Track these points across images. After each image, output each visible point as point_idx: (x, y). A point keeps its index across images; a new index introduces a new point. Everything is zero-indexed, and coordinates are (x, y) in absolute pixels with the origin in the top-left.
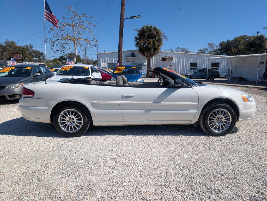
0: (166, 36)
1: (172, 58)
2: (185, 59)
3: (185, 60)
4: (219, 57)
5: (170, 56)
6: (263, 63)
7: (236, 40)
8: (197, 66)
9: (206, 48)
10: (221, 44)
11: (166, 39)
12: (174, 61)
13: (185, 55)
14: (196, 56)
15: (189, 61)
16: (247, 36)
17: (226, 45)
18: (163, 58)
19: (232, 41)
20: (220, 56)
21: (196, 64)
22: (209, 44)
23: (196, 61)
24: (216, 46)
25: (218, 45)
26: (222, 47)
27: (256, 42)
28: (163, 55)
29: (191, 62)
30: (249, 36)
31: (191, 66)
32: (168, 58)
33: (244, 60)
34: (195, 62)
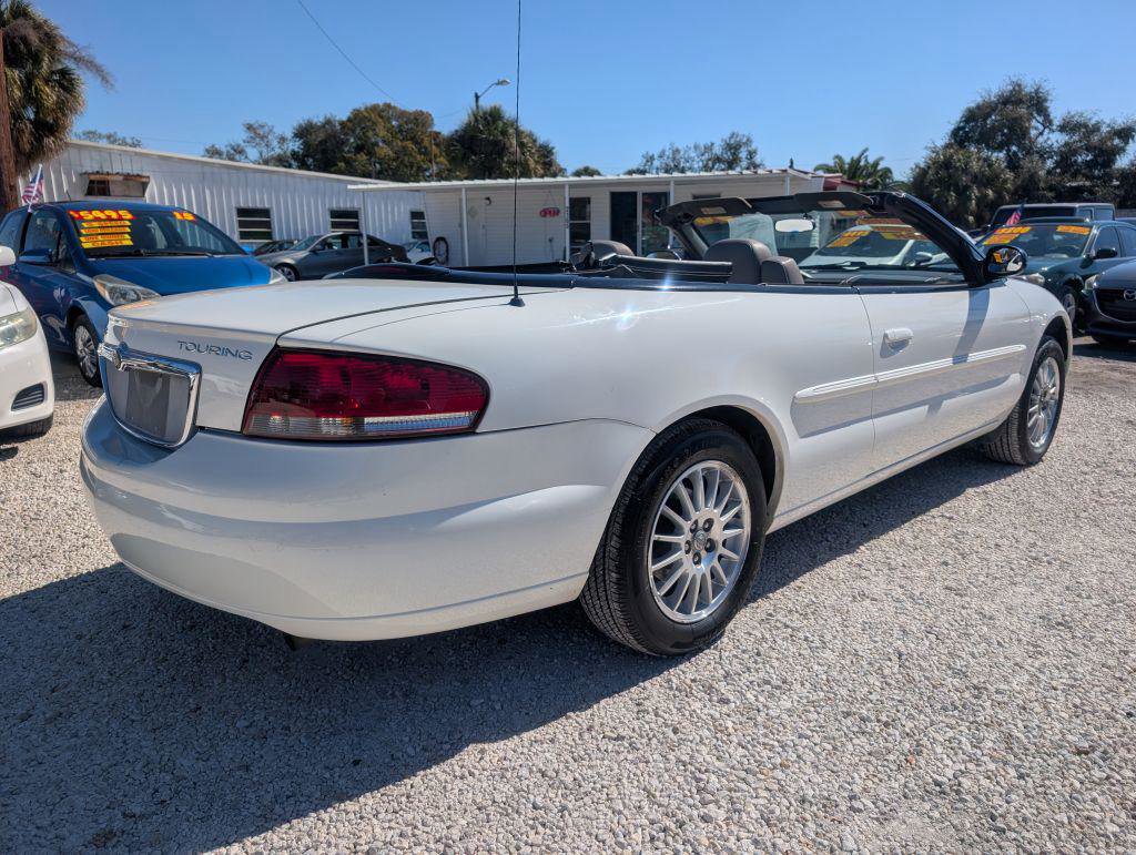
0: (99, 60)
1: (144, 180)
2: (207, 192)
3: (212, 193)
4: (360, 187)
5: (127, 169)
6: (556, 212)
7: (359, 120)
8: (268, 225)
9: (238, 146)
10: (303, 132)
11: (103, 78)
12: (152, 198)
13: (207, 169)
14: (258, 175)
15: (228, 196)
16: (394, 107)
17: (321, 136)
18: (91, 182)
19: (342, 124)
20: (367, 183)
21: (266, 212)
22: (250, 127)
23: (262, 200)
24: (282, 140)
25: (289, 134)
26: (306, 144)
27: (481, 132)
28: (90, 165)
29: (242, 205)
30: (403, 109)
31: (242, 224)
32: (121, 178)
33: (488, 199)
34: (259, 206)
